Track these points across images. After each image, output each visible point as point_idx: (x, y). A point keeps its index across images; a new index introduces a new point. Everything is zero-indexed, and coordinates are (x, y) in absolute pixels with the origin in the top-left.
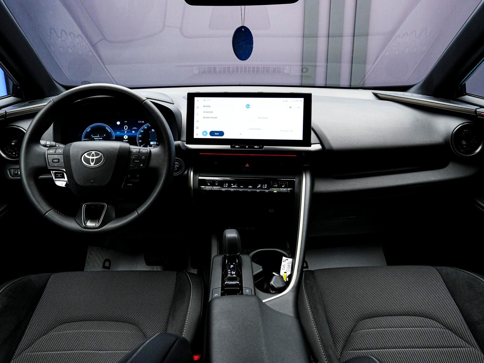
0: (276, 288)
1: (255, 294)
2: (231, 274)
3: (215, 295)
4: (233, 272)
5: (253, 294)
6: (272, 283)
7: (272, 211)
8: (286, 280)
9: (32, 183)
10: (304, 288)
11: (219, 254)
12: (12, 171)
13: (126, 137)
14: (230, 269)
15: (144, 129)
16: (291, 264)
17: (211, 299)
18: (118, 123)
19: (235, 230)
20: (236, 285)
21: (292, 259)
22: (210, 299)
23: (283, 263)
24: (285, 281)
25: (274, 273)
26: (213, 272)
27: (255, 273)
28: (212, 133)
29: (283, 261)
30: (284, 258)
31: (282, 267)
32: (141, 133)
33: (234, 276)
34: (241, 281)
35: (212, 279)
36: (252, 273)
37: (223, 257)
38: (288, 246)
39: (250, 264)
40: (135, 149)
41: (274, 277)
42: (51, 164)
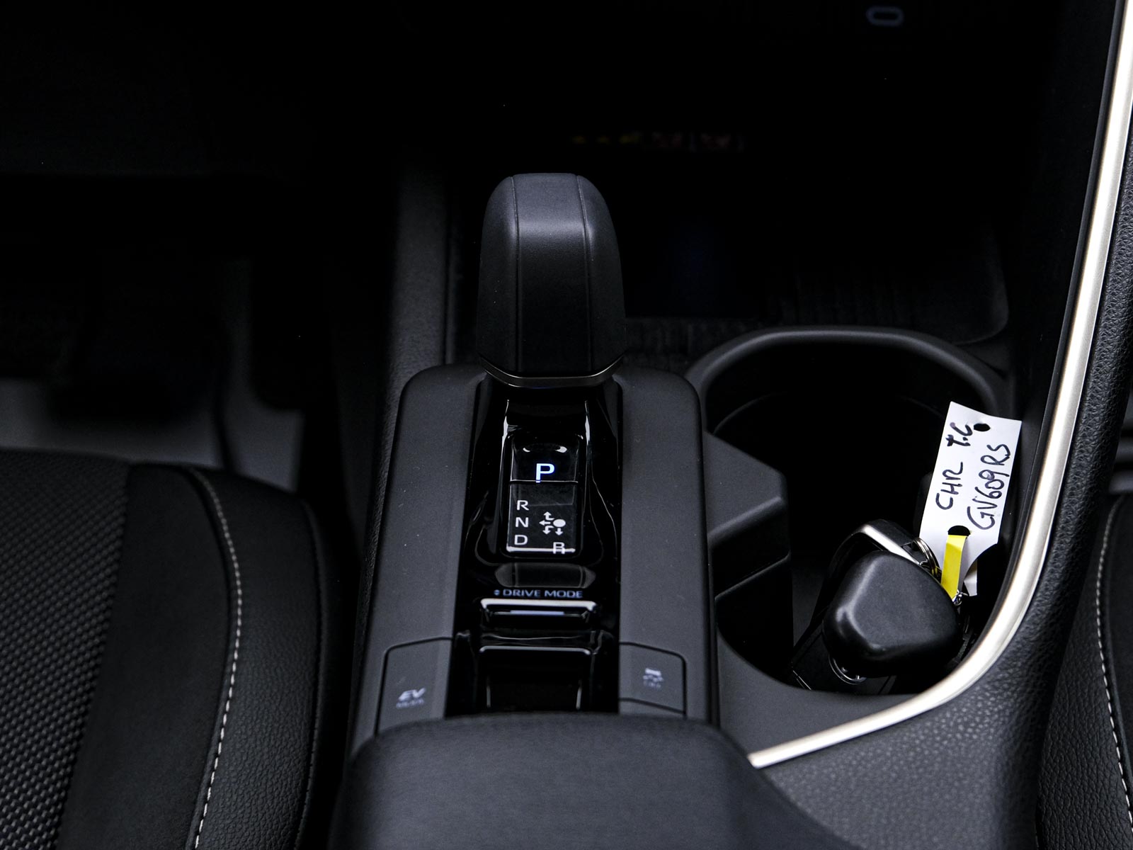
0: (880, 653)
1: (713, 716)
2: (536, 535)
3: (404, 696)
4: (555, 516)
5: (696, 709)
6: (848, 611)
7: (893, 16)
8: (963, 588)
10: (1103, 638)
11: (449, 360)
14: (529, 489)
16: (1008, 467)
17: (369, 734)
19: (581, 181)
20: (569, 624)
21: (1018, 423)
22: (364, 733)
23: (947, 457)
24: (954, 593)
25: (869, 531)
26: (397, 506)
27: (723, 526)
29: (951, 441)
30: (958, 415)
31: (937, 482)
33: (559, 548)
34: (607, 593)
35: (385, 553)
36: (696, 534)
37: (479, 388)
38: (1001, 310)
39: (691, 456)
41: (870, 570)
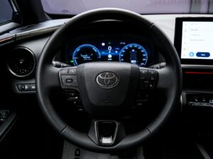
9: (48, 101)
12: (20, 86)
13: (110, 56)
15: (125, 50)
18: (103, 44)
28: (199, 54)
32: (123, 53)
40: (143, 70)
42: (65, 84)
